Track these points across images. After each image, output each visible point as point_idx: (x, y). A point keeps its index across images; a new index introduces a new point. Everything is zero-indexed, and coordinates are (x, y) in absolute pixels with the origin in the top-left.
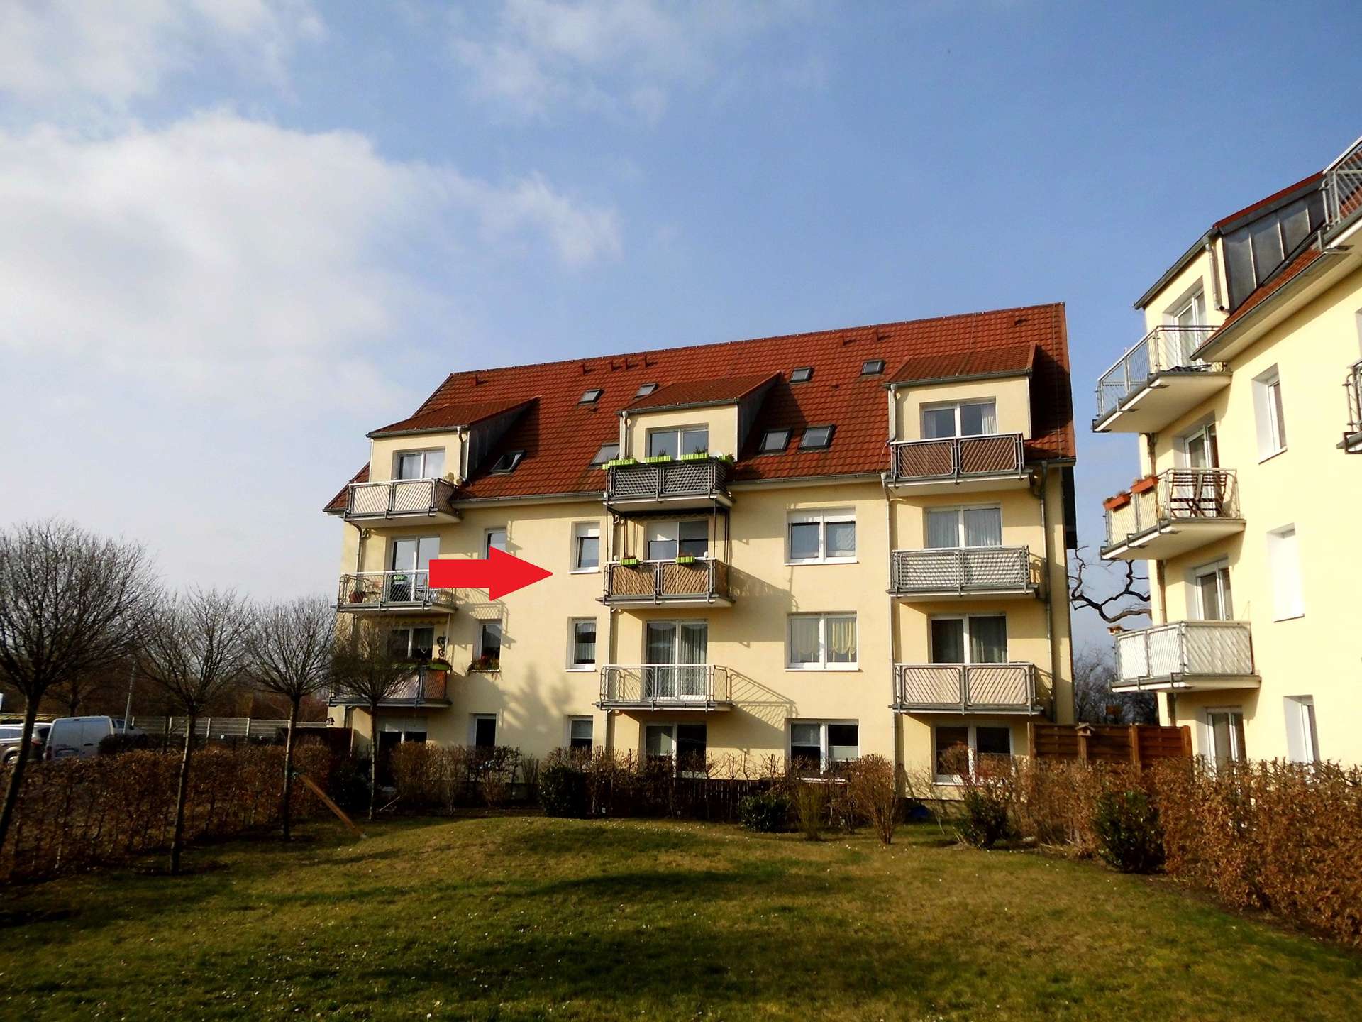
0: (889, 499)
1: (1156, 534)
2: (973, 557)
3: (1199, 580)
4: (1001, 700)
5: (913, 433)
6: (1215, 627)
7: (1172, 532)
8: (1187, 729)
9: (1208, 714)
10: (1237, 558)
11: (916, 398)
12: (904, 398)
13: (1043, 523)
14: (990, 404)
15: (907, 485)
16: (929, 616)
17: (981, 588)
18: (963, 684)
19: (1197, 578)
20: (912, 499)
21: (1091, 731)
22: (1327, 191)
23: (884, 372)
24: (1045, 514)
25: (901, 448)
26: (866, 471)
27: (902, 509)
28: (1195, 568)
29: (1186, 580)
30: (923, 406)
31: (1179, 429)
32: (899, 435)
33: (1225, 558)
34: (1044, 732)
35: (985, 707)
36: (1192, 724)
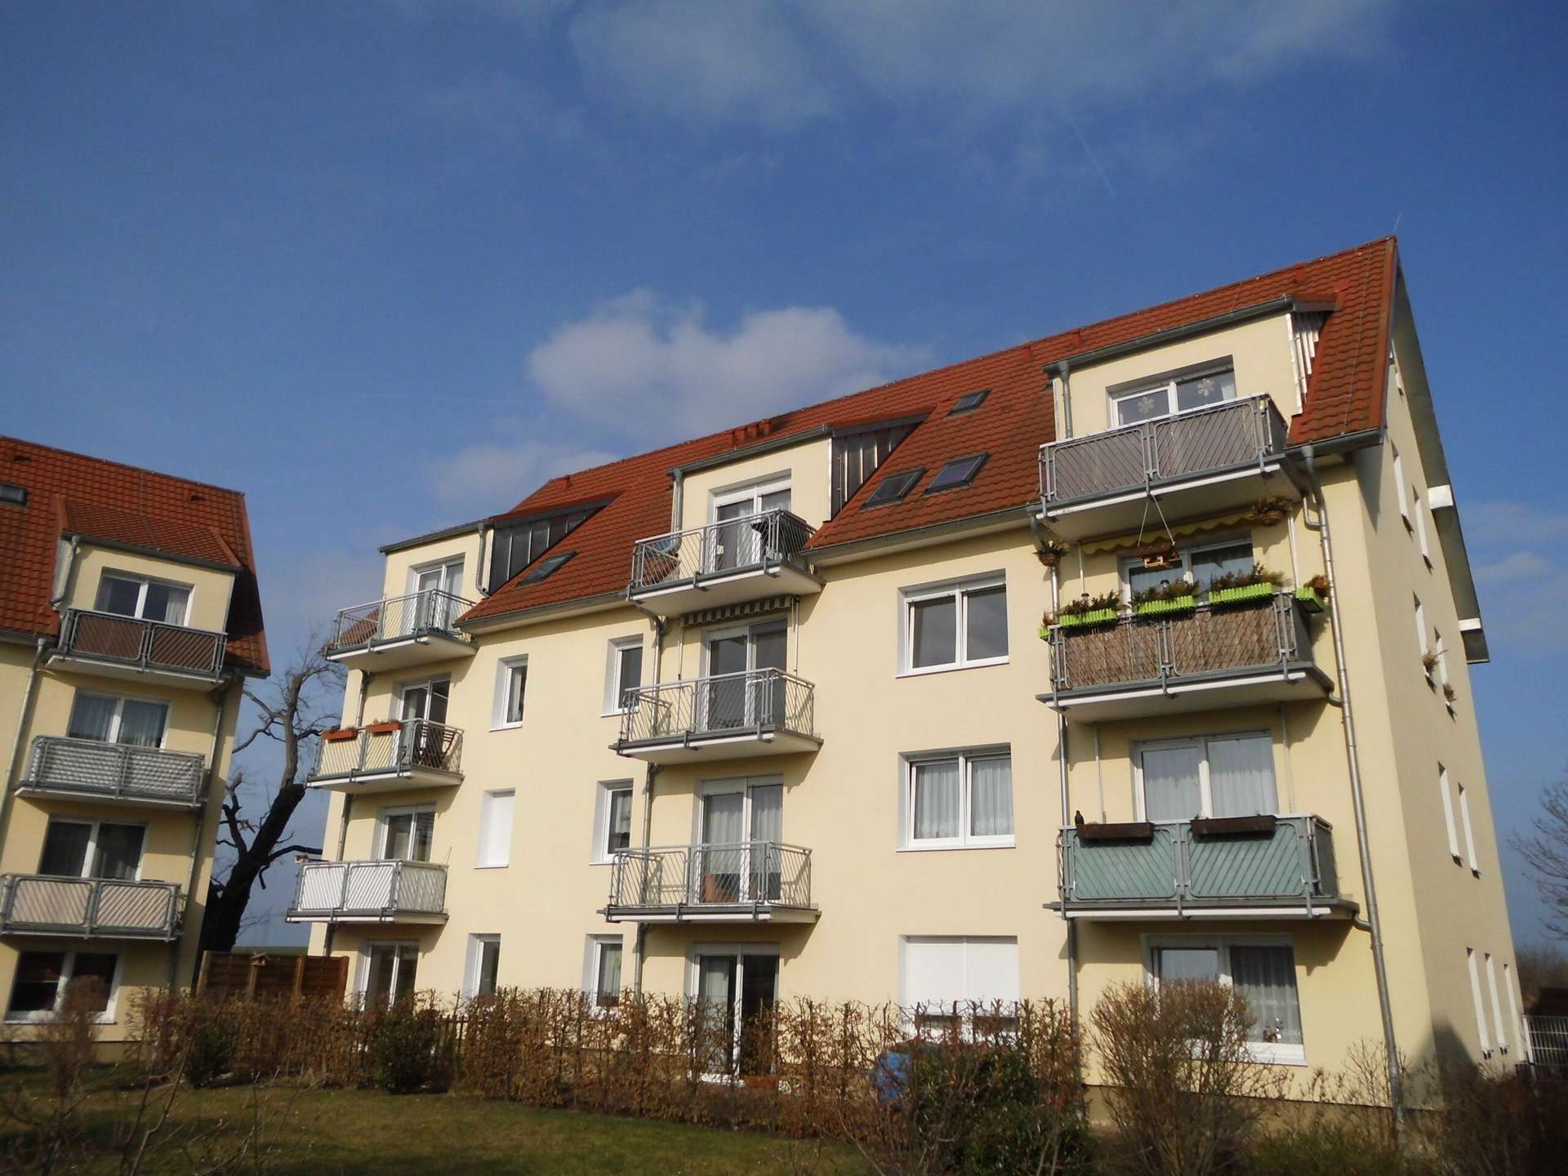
0: (34, 670)
1: (395, 775)
2: (138, 757)
3: (388, 819)
4: (134, 923)
5: (86, 598)
6: (423, 868)
7: (408, 778)
8: (345, 961)
9: (369, 946)
10: (446, 808)
11: (99, 560)
12: (84, 555)
13: (216, 732)
14: (183, 591)
15: (78, 660)
16: (51, 816)
17: (142, 794)
18: (91, 904)
19: (386, 817)
20: (63, 675)
21: (266, 962)
22: (636, 556)
23: (28, 504)
24: (220, 722)
25: (80, 616)
26: (18, 630)
27: (49, 685)
28: (387, 808)
29: (377, 818)
30: (105, 570)
31: (402, 678)
32: (67, 596)
33: (434, 804)
34: (219, 961)
35: (116, 930)
36: (353, 955)
